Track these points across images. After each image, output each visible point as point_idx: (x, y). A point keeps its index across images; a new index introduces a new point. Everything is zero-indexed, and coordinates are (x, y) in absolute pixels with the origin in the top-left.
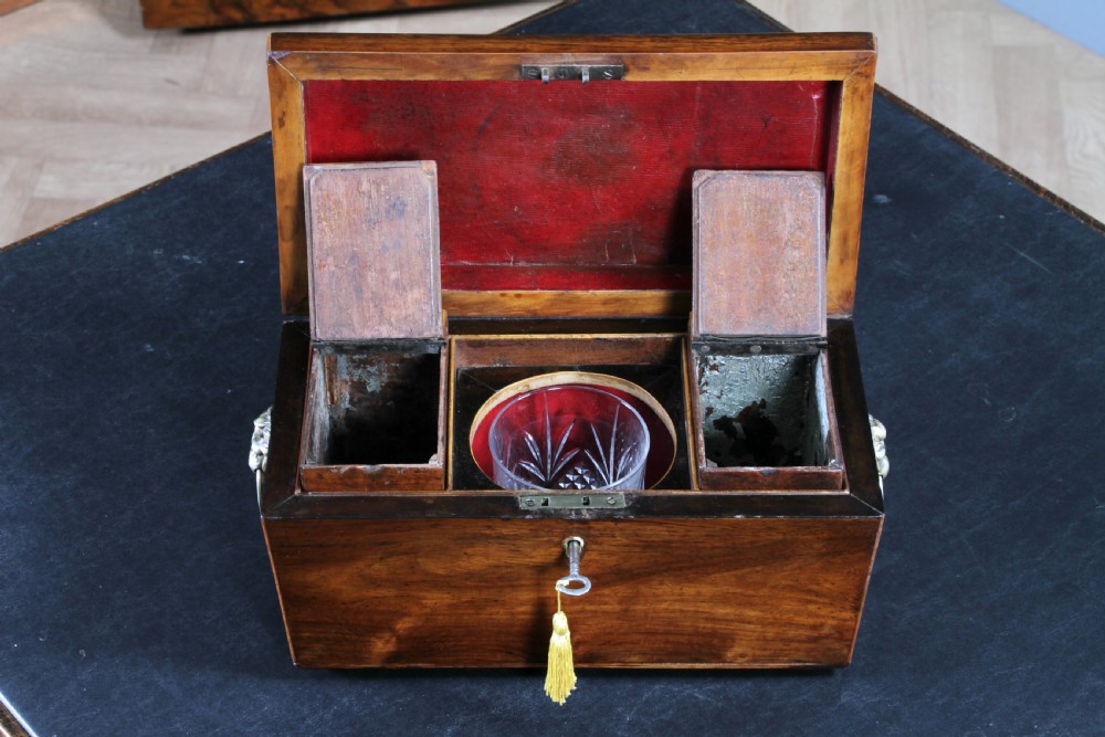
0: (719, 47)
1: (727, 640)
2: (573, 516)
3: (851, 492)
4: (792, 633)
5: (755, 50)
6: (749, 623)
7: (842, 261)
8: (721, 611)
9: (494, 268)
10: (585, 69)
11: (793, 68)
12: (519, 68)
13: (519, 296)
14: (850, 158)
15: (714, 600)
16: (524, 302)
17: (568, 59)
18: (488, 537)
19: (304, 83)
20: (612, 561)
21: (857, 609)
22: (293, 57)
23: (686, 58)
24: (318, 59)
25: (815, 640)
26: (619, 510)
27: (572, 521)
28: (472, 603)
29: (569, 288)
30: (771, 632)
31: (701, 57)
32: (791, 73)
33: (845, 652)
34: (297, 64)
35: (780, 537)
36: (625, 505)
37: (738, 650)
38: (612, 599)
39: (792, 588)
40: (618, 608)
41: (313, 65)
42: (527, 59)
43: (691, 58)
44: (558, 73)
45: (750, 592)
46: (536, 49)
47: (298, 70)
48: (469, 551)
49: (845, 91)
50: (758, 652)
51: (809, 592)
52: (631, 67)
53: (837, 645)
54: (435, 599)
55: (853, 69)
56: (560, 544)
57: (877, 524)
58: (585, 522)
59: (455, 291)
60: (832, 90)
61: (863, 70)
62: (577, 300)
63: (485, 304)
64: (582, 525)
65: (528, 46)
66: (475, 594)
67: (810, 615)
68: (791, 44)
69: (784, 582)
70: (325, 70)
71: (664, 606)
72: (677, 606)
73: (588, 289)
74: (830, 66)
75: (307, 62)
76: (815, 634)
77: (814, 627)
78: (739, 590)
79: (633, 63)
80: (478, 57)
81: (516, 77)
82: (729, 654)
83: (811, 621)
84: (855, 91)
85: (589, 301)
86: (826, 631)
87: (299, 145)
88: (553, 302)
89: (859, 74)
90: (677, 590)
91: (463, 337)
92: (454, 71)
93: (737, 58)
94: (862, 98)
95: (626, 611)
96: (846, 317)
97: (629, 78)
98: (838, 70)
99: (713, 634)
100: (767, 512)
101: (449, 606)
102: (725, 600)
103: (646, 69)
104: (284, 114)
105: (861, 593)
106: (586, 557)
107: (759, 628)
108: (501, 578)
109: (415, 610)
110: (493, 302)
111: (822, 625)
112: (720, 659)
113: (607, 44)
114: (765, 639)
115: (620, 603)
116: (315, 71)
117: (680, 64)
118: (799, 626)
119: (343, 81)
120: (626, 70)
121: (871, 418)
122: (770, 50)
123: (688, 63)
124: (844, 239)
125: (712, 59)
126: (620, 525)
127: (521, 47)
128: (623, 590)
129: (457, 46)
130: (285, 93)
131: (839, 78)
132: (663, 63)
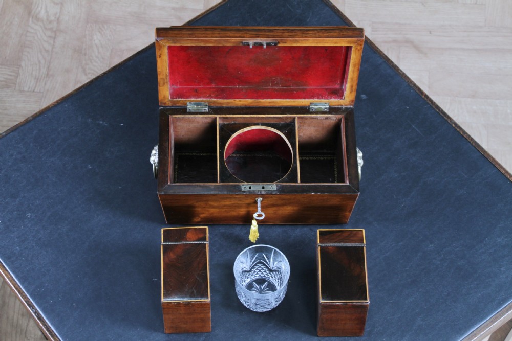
0: (311, 36)
1: (308, 218)
2: (259, 193)
3: (349, 183)
4: (329, 217)
5: (323, 37)
6: (315, 215)
7: (351, 92)
8: (306, 213)
9: (231, 88)
10: (264, 43)
11: (336, 43)
12: (242, 42)
13: (240, 101)
14: (354, 66)
15: (304, 210)
16: (241, 103)
17: (259, 40)
18: (231, 198)
19: (168, 46)
20: (272, 203)
21: (350, 212)
22: (164, 40)
24: (173, 40)
26: (274, 191)
27: (259, 195)
28: (226, 211)
29: (257, 98)
31: (304, 40)
33: (346, 220)
34: (166, 41)
35: (326, 198)
36: (275, 189)
38: (271, 211)
40: (273, 212)
41: (171, 42)
42: (245, 40)
43: (301, 40)
44: (255, 45)
46: (248, 36)
47: (166, 43)
48: (225, 201)
49: (353, 49)
50: (318, 221)
53: (344, 219)
54: (212, 210)
55: (356, 43)
56: (255, 199)
57: (357, 196)
58: (263, 195)
59: (218, 100)
60: (348, 49)
62: (260, 102)
63: (229, 103)
64: (262, 196)
65: (245, 35)
66: (227, 209)
67: (335, 213)
68: (335, 34)
70: (175, 43)
71: (288, 212)
73: (264, 99)
74: (348, 42)
75: (169, 41)
79: (281, 41)
80: (228, 40)
81: (241, 45)
84: (357, 48)
85: (264, 102)
87: (166, 62)
88: (252, 103)
89: (358, 44)
90: (292, 208)
91: (221, 116)
92: (220, 43)
93: (316, 40)
94: (359, 50)
95: (275, 213)
96: (352, 107)
97: (279, 45)
98: (351, 43)
100: (322, 192)
101: (218, 212)
103: (285, 43)
104: (161, 54)
106: (263, 202)
107: (318, 216)
108: (235, 206)
109: (207, 213)
110: (231, 103)
113: (272, 34)
115: (274, 211)
116: (172, 43)
117: (297, 41)
119: (181, 46)
120: (279, 43)
121: (358, 150)
122: (328, 37)
123: (300, 41)
124: (352, 87)
125: (308, 40)
126: (274, 196)
127: (242, 36)
128: (274, 208)
129: (221, 35)
130: (161, 49)
131: (351, 45)
132: (291, 41)
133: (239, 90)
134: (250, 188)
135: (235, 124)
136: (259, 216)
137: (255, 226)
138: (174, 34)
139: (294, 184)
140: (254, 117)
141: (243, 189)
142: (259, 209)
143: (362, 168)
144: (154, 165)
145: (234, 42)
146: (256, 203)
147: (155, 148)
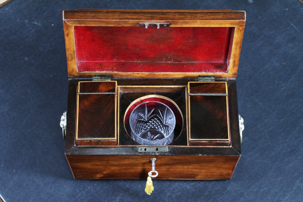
0: (198, 18)
1: (196, 175)
2: (153, 154)
3: (232, 146)
4: (214, 174)
5: (209, 19)
6: (203, 172)
7: (233, 67)
8: (195, 170)
9: (131, 63)
10: (158, 24)
11: (220, 24)
12: (139, 24)
14: (237, 44)
15: (192, 169)
16: (139, 75)
17: (153, 22)
18: (130, 158)
19: (74, 26)
20: (164, 162)
21: (233, 170)
22: (71, 21)
23: (189, 22)
24: (78, 21)
25: (221, 175)
26: (167, 152)
27: (153, 156)
28: (125, 169)
29: (153, 71)
30: (209, 174)
31: (193, 21)
32: (220, 25)
33: (229, 177)
35: (212, 159)
36: (168, 151)
37: (199, 177)
38: (164, 169)
39: (215, 167)
40: (166, 170)
41: (77, 23)
42: (141, 21)
43: (190, 22)
44: (150, 26)
45: (203, 167)
46: (144, 18)
47: (72, 24)
48: (124, 160)
49: (236, 29)
50: (205, 177)
51: (219, 168)
52: (172, 24)
53: (227, 176)
54: (113, 168)
55: (238, 24)
56: (150, 159)
57: (239, 157)
58: (157, 156)
59: (119, 72)
60: (231, 30)
61: (241, 25)
62: (155, 75)
63: (128, 75)
64: (156, 156)
65: (141, 17)
66: (126, 167)
67: (219, 171)
68: (220, 17)
69: (212, 166)
70: (80, 24)
71: (179, 169)
72: (182, 170)
73: (158, 72)
74: (231, 24)
75: (75, 22)
76: (221, 174)
77: (221, 173)
78: (200, 167)
79: (173, 23)
80: (126, 21)
81: (138, 26)
82: (197, 178)
83: (220, 172)
84: (239, 29)
85: (159, 75)
86: (224, 174)
87: (73, 40)
88: (148, 75)
89: (240, 25)
90: (182, 167)
91: (121, 86)
92: (119, 24)
93: (204, 22)
94: (241, 31)
95: (168, 170)
96: (234, 79)
97: (171, 26)
99: (193, 174)
100: (208, 153)
101: (118, 169)
102: (196, 169)
103: (176, 24)
104: (68, 33)
105: (234, 168)
106: (157, 161)
107: (205, 173)
108: (133, 165)
109: (109, 170)
110: (131, 75)
111: (223, 173)
112: (194, 178)
113: (164, 16)
114: (207, 175)
116: (77, 24)
117: (187, 23)
118: (216, 173)
119: (86, 26)
120: (170, 24)
121: (239, 116)
122: (214, 19)
124: (234, 62)
125: (196, 22)
126: (166, 156)
127: (139, 18)
128: (167, 167)
129: (121, 17)
130: (69, 29)
131: (234, 26)
132: (181, 23)
133: (137, 64)
134: (145, 150)
135: (134, 93)
136: (154, 174)
137: (150, 182)
138: (80, 16)
139: (184, 146)
140: (150, 87)
141: (139, 151)
142: (153, 168)
143: (243, 132)
144: (63, 128)
145: (132, 23)
146: (150, 162)
147: (64, 114)
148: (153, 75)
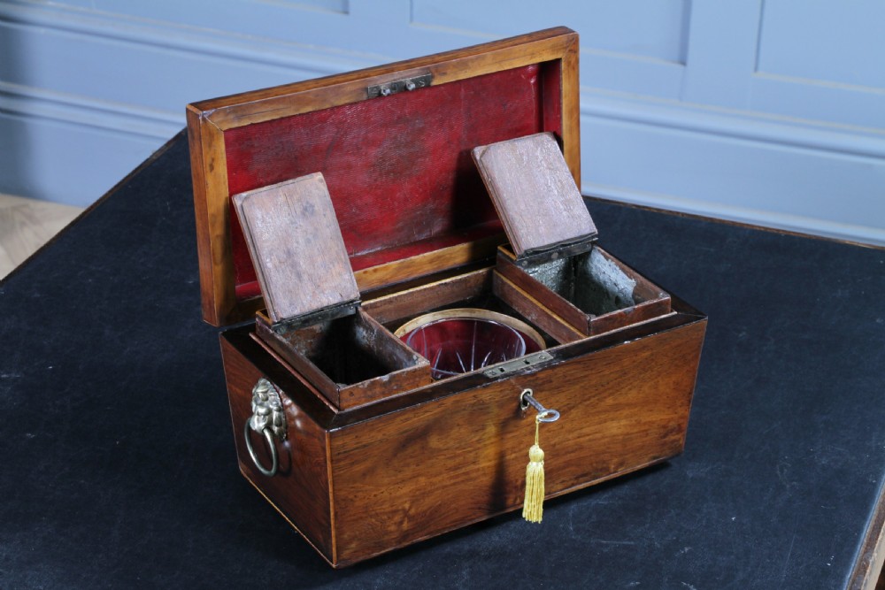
3: (678, 311)
5: (507, 47)
10: (408, 80)
12: (365, 89)
13: (375, 271)
14: (570, 114)
16: (379, 275)
19: (225, 132)
21: (690, 402)
22: (217, 113)
23: (468, 60)
24: (234, 111)
25: (664, 435)
29: (405, 256)
31: (477, 58)
32: (531, 58)
33: (681, 441)
34: (221, 117)
35: (649, 353)
36: (552, 357)
41: (231, 116)
42: (370, 81)
43: (472, 60)
44: (393, 87)
47: (222, 122)
49: (563, 65)
52: (436, 74)
53: (677, 437)
55: (566, 48)
56: (517, 398)
58: (533, 375)
61: (572, 48)
62: (414, 263)
64: (531, 378)
70: (239, 118)
73: (418, 254)
74: (554, 49)
75: (227, 114)
76: (665, 430)
77: (665, 426)
79: (437, 71)
80: (339, 87)
81: (366, 95)
84: (569, 63)
85: (421, 264)
86: (671, 425)
87: (224, 183)
88: (399, 269)
89: (570, 51)
92: (325, 101)
93: (498, 54)
94: (573, 69)
97: (435, 83)
98: (558, 50)
99: (605, 449)
103: (445, 74)
104: (213, 160)
105: (693, 387)
111: (670, 422)
112: (608, 471)
116: (232, 121)
117: (466, 65)
119: (252, 124)
120: (433, 77)
122: (516, 45)
123: (470, 64)
125: (483, 58)
126: (555, 370)
129: (322, 83)
130: (213, 143)
131: (559, 57)
132: (454, 66)
134: (502, 371)
138: (232, 101)
139: (580, 341)
141: (490, 376)
145: (351, 92)
146: (518, 413)
148: (408, 267)
